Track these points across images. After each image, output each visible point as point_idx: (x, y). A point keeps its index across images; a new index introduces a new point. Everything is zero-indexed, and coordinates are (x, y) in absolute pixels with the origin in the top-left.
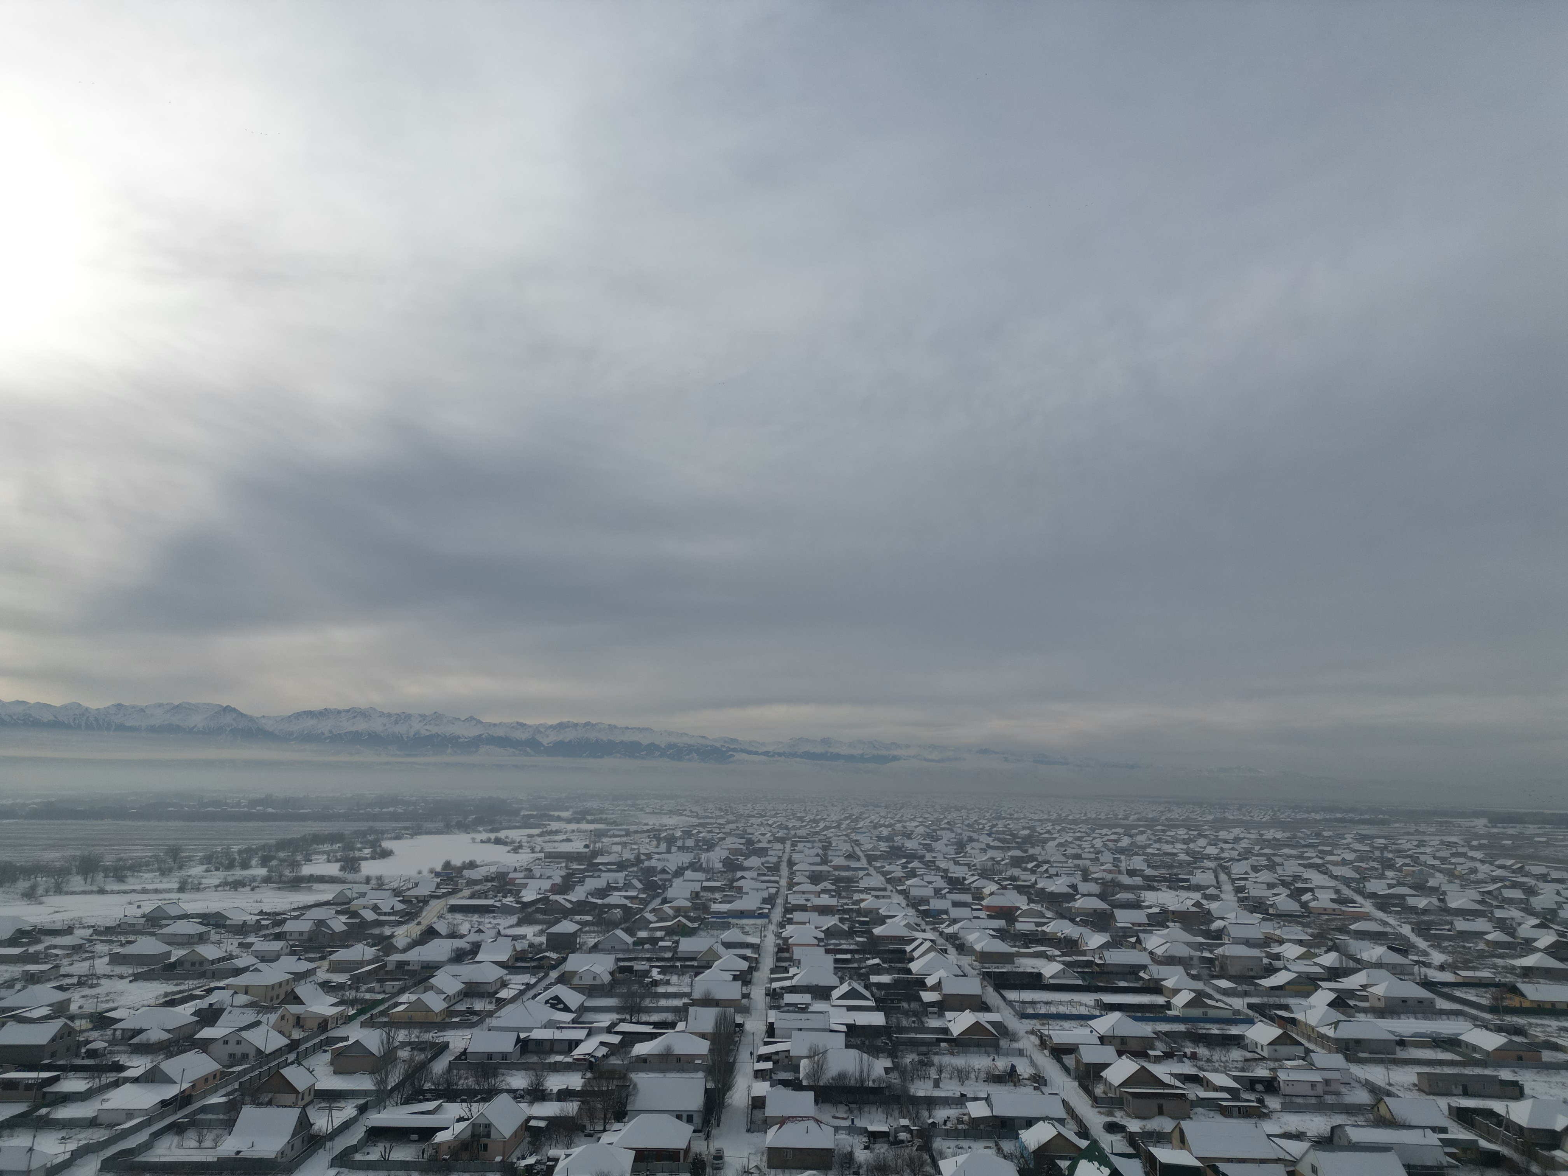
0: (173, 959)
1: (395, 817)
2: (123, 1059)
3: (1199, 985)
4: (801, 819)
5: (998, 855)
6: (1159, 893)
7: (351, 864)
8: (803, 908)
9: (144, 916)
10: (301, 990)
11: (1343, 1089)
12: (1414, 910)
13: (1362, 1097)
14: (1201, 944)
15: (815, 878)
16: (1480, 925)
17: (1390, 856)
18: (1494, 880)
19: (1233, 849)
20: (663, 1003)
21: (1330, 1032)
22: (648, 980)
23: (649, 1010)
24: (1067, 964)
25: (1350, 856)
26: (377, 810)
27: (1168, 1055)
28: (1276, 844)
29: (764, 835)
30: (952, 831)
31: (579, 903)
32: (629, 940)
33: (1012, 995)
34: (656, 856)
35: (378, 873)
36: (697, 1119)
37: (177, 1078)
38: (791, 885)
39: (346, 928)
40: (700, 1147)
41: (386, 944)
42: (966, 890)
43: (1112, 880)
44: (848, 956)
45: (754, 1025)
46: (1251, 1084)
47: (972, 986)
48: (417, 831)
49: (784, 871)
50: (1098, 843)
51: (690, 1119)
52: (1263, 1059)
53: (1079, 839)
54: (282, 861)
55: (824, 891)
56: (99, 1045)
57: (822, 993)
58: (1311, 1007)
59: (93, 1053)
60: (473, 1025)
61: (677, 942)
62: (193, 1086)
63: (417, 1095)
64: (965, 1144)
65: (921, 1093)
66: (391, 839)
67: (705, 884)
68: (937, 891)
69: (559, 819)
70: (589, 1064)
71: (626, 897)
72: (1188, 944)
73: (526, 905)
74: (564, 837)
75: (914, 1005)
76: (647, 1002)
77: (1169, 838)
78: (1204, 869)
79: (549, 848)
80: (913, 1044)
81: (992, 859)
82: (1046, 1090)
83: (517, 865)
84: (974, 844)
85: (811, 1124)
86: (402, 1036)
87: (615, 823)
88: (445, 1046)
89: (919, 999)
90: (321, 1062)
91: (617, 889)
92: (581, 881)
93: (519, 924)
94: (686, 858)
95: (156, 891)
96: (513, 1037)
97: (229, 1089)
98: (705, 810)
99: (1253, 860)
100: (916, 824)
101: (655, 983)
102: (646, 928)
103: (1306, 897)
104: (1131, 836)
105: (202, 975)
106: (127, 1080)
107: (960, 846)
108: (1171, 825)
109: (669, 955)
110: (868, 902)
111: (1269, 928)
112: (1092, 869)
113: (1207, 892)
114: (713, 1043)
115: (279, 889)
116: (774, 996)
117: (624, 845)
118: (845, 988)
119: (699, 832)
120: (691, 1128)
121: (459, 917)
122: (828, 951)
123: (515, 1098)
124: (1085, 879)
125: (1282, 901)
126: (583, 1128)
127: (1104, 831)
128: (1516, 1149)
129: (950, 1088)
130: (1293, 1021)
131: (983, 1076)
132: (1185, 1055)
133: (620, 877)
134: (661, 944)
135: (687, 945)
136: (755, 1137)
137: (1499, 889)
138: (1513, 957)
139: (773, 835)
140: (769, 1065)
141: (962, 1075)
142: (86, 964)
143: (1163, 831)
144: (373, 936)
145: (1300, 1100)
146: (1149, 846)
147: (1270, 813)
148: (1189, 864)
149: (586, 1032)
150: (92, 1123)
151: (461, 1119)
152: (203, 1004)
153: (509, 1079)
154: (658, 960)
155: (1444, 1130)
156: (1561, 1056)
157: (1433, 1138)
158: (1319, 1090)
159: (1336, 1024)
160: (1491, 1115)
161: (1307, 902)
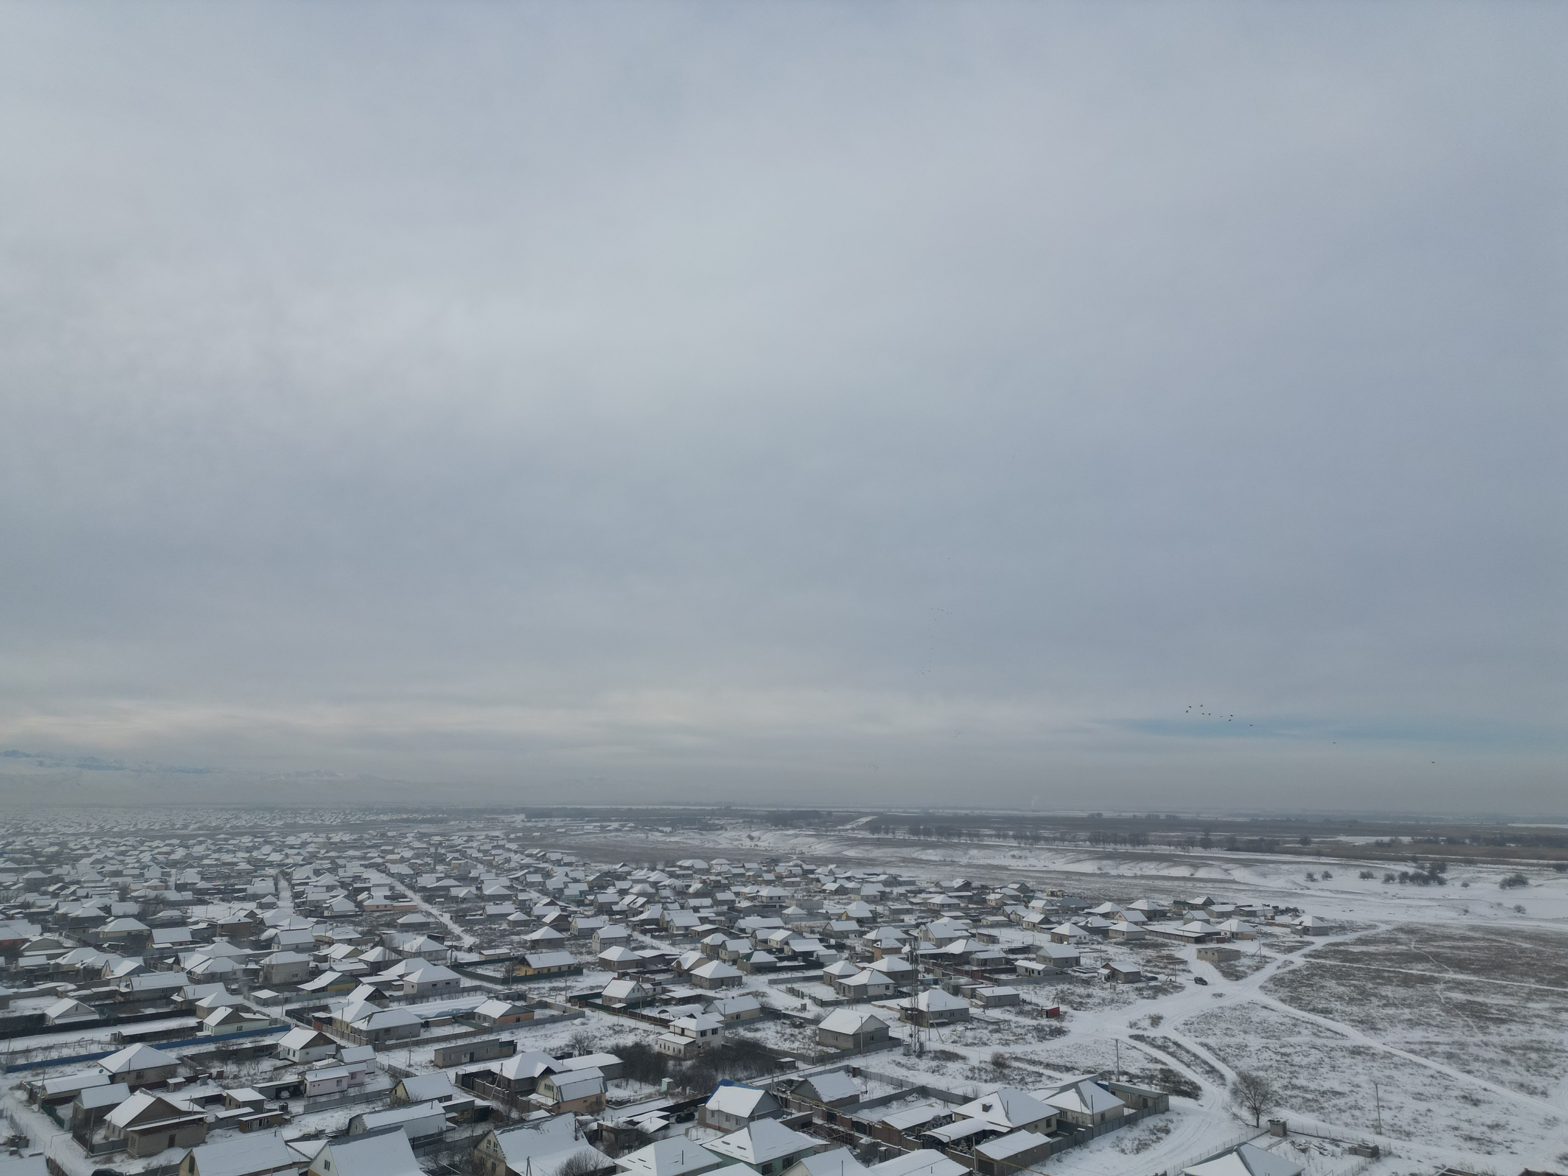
3: (238, 1000)
6: (210, 907)
11: (367, 1079)
12: (455, 899)
13: (384, 1082)
14: (250, 955)
16: (507, 907)
17: (443, 851)
18: (522, 867)
19: (299, 854)
21: (363, 1026)
24: (83, 999)
25: (408, 854)
27: (190, 1080)
28: (342, 847)
43: (156, 897)
46: (276, 1093)
50: (146, 857)
52: (294, 1064)
53: (123, 853)
58: (349, 1004)
72: (232, 958)
77: (231, 847)
78: (264, 877)
82: (27, 1152)
99: (317, 864)
103: (363, 896)
104: (187, 847)
108: (238, 833)
111: (322, 931)
112: (133, 887)
113: (263, 901)
124: (123, 899)
125: (340, 903)
127: (155, 844)
128: (503, 1101)
130: (330, 1021)
132: (210, 1077)
137: (524, 875)
138: (527, 933)
143: (226, 840)
145: (323, 1099)
146: (207, 857)
147: (342, 816)
148: (248, 873)
155: (449, 1098)
156: (548, 1012)
157: (439, 1108)
158: (344, 1085)
159: (370, 1016)
160: (488, 1074)
161: (362, 901)
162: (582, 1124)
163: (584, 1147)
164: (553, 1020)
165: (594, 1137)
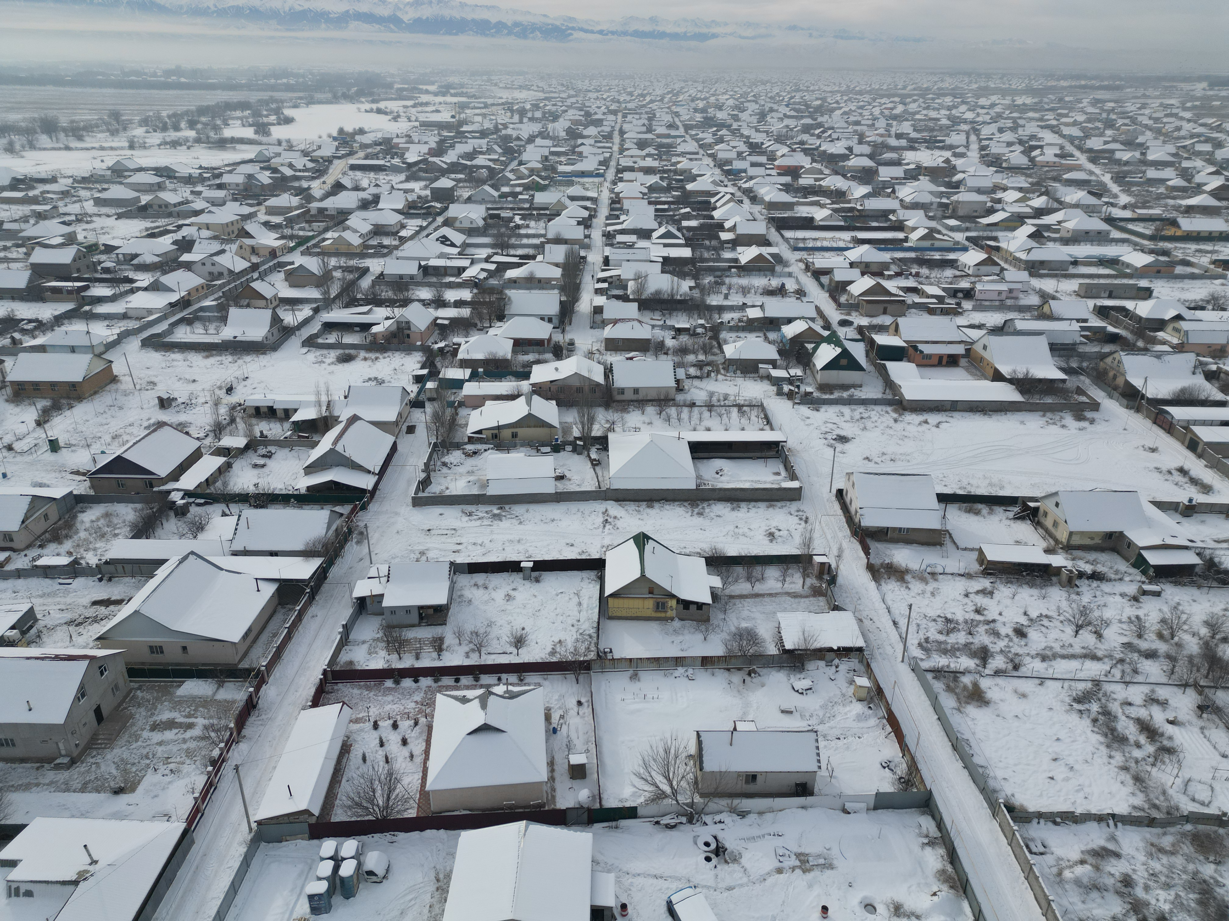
0: (143, 203)
1: (289, 88)
2: (131, 275)
3: (933, 224)
4: (631, 94)
5: (792, 123)
6: (918, 152)
7: (262, 129)
8: (631, 169)
9: (109, 169)
10: (250, 227)
11: (1021, 295)
12: (1119, 162)
13: (1034, 300)
14: (942, 193)
15: (641, 145)
16: (1168, 173)
17: (1114, 117)
18: (1192, 136)
19: (987, 113)
20: (525, 241)
21: (1023, 256)
22: (512, 224)
23: (514, 247)
24: (835, 210)
25: (1081, 118)
26: (273, 81)
27: (898, 275)
28: (1023, 109)
29: (599, 108)
30: (756, 102)
31: (453, 164)
32: (496, 194)
33: (789, 234)
34: (511, 126)
35: (287, 137)
36: (556, 321)
37: (176, 288)
38: (622, 150)
39: (270, 181)
40: (558, 337)
41: (305, 194)
42: (762, 153)
43: (882, 143)
44: (666, 207)
45: (594, 258)
46: (954, 293)
47: (760, 228)
48: (311, 102)
49: (617, 139)
50: (877, 111)
51: (550, 320)
52: (968, 275)
53: (861, 107)
54: (205, 124)
55: (648, 155)
56: (109, 264)
57: (645, 234)
58: (1014, 238)
59: (106, 270)
60: (384, 255)
61: (533, 196)
62: (189, 294)
63: (352, 302)
64: (742, 335)
65: (714, 303)
66: (290, 107)
67: (553, 149)
68: (740, 154)
69: (427, 92)
70: (473, 284)
71: (490, 160)
72: (931, 193)
73: (410, 165)
74: (434, 108)
75: (714, 243)
76: (513, 241)
77: (936, 106)
78: (958, 132)
79: (422, 118)
80: (711, 270)
81: (787, 126)
82: (805, 299)
83: (399, 132)
84: (774, 114)
85: (636, 323)
86: (333, 262)
87: (474, 96)
88: (366, 270)
89: (718, 238)
90: (278, 278)
91: (481, 153)
92: (452, 146)
93: (408, 180)
94: (536, 128)
95: (112, 148)
96: (416, 264)
97: (216, 296)
98: (550, 85)
99: (1001, 123)
100: (727, 97)
101: (518, 227)
102: (508, 185)
103: (1037, 152)
104: (905, 104)
105: (170, 215)
106: (139, 289)
107: (762, 116)
108: (941, 94)
109: (527, 205)
110: (684, 164)
111: (1000, 179)
112: (867, 134)
113: (957, 150)
114: (564, 270)
115: (210, 148)
116: (609, 237)
117: (484, 116)
118: (662, 230)
119: (545, 105)
120: (551, 326)
121: (359, 174)
122: (650, 203)
123: (424, 305)
124: (860, 142)
125: (1017, 157)
126: (475, 325)
127: (883, 101)
128: (1132, 332)
129: (736, 299)
130: (998, 249)
131: (760, 291)
132: (911, 274)
133: (483, 143)
134: (520, 197)
135: (541, 198)
136: (597, 332)
137: (1193, 143)
138: (1183, 198)
139: (607, 108)
140: (605, 285)
141: (745, 291)
142: (77, 205)
143: (933, 99)
144: (295, 188)
145: (987, 303)
146: (918, 113)
147: (1027, 81)
148: (947, 128)
149: (469, 261)
150: (125, 316)
151: (387, 318)
152: (178, 236)
153: (418, 293)
154: (519, 209)
155: (1085, 321)
156: (1189, 270)
157: (1076, 326)
158: (1003, 296)
159: (1030, 250)
160: (1123, 310)
161: (1035, 157)
162: (1201, 364)
163: (1199, 381)
164: (1193, 277)
165: (1210, 376)
